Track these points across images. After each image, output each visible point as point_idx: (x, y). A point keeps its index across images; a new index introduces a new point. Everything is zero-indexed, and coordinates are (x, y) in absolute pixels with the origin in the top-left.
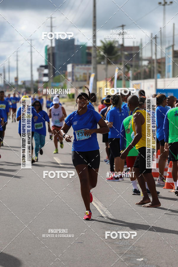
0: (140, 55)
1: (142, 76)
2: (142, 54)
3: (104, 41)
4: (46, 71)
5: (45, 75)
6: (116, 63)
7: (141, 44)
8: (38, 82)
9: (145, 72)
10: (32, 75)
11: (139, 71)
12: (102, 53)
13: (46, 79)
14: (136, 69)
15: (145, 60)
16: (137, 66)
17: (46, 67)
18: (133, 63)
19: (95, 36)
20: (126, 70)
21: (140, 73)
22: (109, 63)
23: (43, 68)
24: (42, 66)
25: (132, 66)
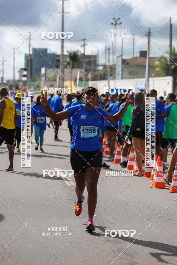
0: (97, 62)
1: (98, 78)
2: (98, 61)
3: (69, 51)
4: (25, 73)
5: (24, 76)
6: (79, 67)
7: (98, 54)
8: (19, 81)
9: (101, 75)
10: (14, 76)
11: (96, 74)
12: (68, 60)
13: (25, 79)
14: (94, 73)
15: (101, 66)
16: (95, 70)
17: (25, 70)
18: (92, 68)
19: (63, 47)
20: (86, 73)
21: (97, 76)
22: (73, 67)
23: (23, 71)
24: (22, 69)
25: (90, 70)
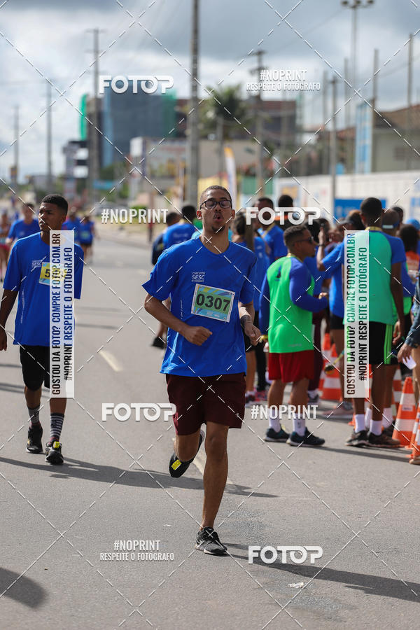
0: (298, 122)
1: (303, 169)
2: (301, 117)
3: (215, 87)
4: (82, 154)
5: (81, 163)
6: (242, 136)
8: (66, 177)
9: (309, 159)
10: (50, 164)
11: (295, 156)
12: (211, 114)
13: (81, 172)
14: (288, 152)
15: (311, 132)
16: (292, 146)
17: (82, 144)
18: (283, 139)
19: (195, 74)
20: (267, 153)
21: (297, 161)
22: (226, 137)
23: (75, 147)
24: (73, 143)
25: (279, 145)
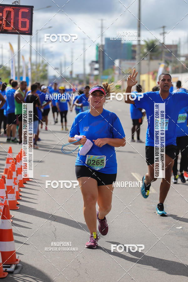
0: (178, 53)
1: (180, 70)
2: (179, 51)
3: (147, 40)
4: (97, 66)
5: (96, 69)
6: (158, 58)
7: (180, 43)
8: (90, 75)
10: (85, 69)
11: (177, 66)
12: (145, 50)
13: (96, 73)
14: (175, 65)
15: (183, 56)
16: (176, 62)
17: (97, 62)
18: (173, 59)
19: (139, 35)
20: (166, 65)
21: (178, 68)
22: (151, 59)
23: (94, 63)
24: (93, 62)
25: (171, 61)
